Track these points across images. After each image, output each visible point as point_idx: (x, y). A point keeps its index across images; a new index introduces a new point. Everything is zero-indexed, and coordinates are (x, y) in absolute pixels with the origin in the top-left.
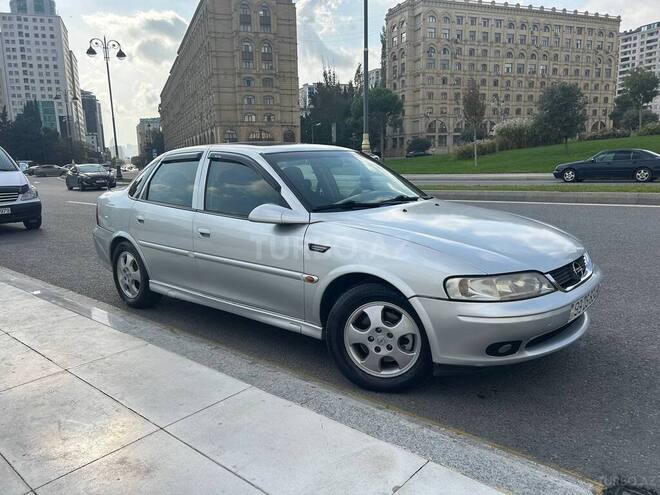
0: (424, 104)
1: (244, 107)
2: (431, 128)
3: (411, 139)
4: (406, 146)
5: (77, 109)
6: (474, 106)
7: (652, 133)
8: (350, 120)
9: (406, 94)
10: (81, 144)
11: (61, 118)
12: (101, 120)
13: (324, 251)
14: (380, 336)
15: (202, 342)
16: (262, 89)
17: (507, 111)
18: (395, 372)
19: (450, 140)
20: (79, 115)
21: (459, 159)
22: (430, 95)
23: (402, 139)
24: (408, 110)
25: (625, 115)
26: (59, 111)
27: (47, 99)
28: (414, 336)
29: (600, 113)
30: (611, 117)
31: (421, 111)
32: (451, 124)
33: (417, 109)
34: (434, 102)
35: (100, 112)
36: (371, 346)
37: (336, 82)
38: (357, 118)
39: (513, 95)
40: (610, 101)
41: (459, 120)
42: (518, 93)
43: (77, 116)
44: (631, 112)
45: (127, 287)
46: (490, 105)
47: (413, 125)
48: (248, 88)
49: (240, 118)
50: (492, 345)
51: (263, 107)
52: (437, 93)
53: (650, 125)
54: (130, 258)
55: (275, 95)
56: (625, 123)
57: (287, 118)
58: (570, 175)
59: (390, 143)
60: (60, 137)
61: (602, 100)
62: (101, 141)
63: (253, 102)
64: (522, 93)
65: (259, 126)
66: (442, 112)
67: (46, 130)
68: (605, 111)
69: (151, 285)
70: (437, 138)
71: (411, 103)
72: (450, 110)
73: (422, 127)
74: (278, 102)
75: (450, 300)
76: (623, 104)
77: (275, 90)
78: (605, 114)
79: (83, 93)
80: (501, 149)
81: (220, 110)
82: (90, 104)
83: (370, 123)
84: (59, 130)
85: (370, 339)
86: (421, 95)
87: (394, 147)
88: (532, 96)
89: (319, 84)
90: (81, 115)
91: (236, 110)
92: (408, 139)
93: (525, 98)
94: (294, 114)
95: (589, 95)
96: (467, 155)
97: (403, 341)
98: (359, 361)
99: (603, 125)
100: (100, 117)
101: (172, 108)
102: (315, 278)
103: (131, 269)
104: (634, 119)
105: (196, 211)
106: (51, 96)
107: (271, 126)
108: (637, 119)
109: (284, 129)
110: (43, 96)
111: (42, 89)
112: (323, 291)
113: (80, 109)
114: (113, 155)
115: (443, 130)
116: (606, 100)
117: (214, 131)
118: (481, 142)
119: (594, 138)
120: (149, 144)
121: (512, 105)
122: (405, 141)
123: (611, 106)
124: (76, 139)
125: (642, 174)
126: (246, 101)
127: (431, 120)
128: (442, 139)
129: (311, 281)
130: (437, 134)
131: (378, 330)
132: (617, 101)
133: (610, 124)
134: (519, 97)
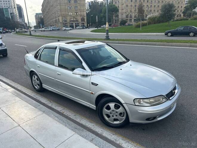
0: (125, 9)
1: (68, 10)
2: (127, 16)
3: (121, 20)
4: (119, 22)
5: (15, 10)
6: (141, 10)
7: (195, 19)
8: (102, 15)
9: (119, 5)
10: (17, 22)
11: (11, 14)
12: (23, 14)
13: (96, 85)
14: (114, 112)
15: (59, 106)
16: (74, 4)
17: (151, 11)
18: (118, 122)
19: (133, 20)
20: (16, 12)
21: (136, 28)
22: (127, 6)
23: (118, 20)
24: (120, 11)
25: (187, 12)
26: (10, 11)
27: (6, 7)
28: (124, 113)
29: (179, 11)
30: (183, 13)
31: (124, 11)
32: (133, 15)
33: (123, 10)
34: (128, 8)
35: (23, 11)
36: (111, 115)
37: (98, 1)
38: (104, 14)
39: (153, 5)
40: (183, 7)
41: (136, 14)
42: (155, 5)
43: (16, 13)
44: (189, 12)
45: (36, 85)
46: (145, 9)
47: (122, 16)
48: (70, 4)
49: (67, 14)
50: (148, 118)
51: (74, 10)
52: (129, 5)
53: (195, 16)
54: (36, 77)
55: (78, 6)
56: (187, 15)
57: (82, 13)
58: (169, 34)
59: (114, 21)
60: (11, 20)
61: (180, 7)
62: (24, 20)
63: (71, 8)
64: (156, 5)
65: (73, 16)
66: (131, 11)
67: (7, 18)
68: (181, 11)
69: (43, 86)
70: (129, 20)
71: (121, 8)
72: (133, 10)
73: (124, 16)
74: (79, 8)
75: (135, 105)
76: (187, 9)
77: (78, 4)
78: (181, 12)
79: (17, 5)
80: (149, 24)
81: (61, 11)
82: (20, 9)
83: (109, 16)
84: (10, 18)
85: (111, 113)
86: (124, 6)
87: (116, 22)
88: (159, 6)
89: (92, 2)
90: (17, 13)
91: (66, 11)
92: (120, 20)
93: (156, 6)
94: (84, 12)
95: (176, 6)
96: (138, 26)
97: (121, 114)
98: (107, 119)
99: (180, 15)
100: (23, 13)
101: (46, 10)
102: (94, 93)
103: (36, 80)
104: (190, 14)
105: (56, 66)
106: (7, 6)
107: (77, 16)
108: (191, 14)
109: (81, 17)
110: (5, 6)
111: (4, 4)
112: (96, 97)
113: (17, 10)
114: (28, 25)
115: (131, 17)
116: (182, 7)
117: (59, 18)
118: (143, 22)
119: (177, 20)
120: (39, 22)
121: (153, 9)
122: (119, 21)
123: (183, 9)
124: (16, 20)
125: (192, 34)
126: (69, 8)
127: (127, 14)
128: (131, 20)
129: (93, 94)
130: (129, 18)
131: (113, 111)
132: (185, 8)
133: (182, 15)
134: (155, 6)
